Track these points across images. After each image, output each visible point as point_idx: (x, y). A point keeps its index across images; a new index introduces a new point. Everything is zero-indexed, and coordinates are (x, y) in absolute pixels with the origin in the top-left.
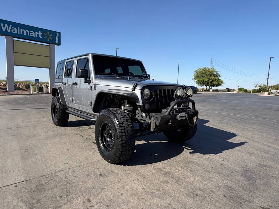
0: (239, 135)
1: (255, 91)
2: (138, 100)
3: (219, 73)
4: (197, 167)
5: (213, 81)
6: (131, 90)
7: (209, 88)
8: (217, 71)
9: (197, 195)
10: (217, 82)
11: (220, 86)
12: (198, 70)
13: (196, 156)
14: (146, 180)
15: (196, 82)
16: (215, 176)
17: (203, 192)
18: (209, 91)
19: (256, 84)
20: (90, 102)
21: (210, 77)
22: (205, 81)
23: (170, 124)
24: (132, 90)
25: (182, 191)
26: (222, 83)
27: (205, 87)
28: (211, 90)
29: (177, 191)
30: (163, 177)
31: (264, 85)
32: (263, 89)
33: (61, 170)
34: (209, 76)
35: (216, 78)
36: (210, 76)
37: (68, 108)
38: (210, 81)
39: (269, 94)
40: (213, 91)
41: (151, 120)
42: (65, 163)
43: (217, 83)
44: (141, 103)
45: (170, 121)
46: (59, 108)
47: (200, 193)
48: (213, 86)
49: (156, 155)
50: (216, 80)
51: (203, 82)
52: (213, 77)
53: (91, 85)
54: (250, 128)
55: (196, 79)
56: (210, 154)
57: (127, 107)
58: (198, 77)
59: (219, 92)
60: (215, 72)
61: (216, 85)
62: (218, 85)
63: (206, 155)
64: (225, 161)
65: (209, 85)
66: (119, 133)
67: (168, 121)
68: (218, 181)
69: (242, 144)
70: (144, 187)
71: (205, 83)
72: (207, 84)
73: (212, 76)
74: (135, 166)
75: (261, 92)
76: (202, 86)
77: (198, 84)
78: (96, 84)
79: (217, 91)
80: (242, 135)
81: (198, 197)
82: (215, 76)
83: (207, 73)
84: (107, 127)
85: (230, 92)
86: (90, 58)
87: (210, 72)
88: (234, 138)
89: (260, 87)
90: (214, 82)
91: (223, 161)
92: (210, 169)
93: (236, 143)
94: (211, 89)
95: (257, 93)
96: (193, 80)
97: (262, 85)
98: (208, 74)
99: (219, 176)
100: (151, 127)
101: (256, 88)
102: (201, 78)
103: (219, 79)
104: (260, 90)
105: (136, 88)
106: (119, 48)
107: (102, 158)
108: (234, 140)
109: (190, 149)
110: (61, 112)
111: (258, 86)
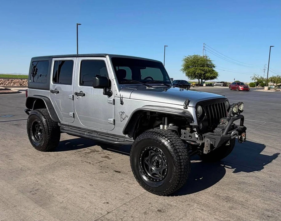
0: (268, 146)
1: (252, 85)
2: (192, 119)
3: (213, 63)
4: (250, 187)
5: (206, 72)
6: (182, 107)
7: (202, 81)
8: (210, 60)
9: (268, 216)
10: (211, 73)
11: (215, 79)
12: (188, 58)
13: (241, 175)
14: (211, 208)
15: (185, 74)
16: (272, 194)
17: (271, 212)
18: (201, 85)
19: (253, 76)
20: (112, 120)
21: (202, 68)
22: (197, 73)
23: (228, 144)
24: (184, 108)
25: (253, 215)
26: (217, 75)
27: (196, 80)
28: (204, 85)
29: (249, 215)
30: (226, 202)
31: (262, 78)
32: (260, 83)
33: (108, 213)
34: (201, 66)
35: (210, 69)
36: (203, 66)
37: (62, 126)
38: (203, 72)
39: (269, 89)
40: (207, 85)
41: (203, 141)
42: (105, 203)
43: (211, 76)
44: (195, 123)
45: (229, 142)
46: (48, 126)
47: (270, 214)
48: (206, 79)
49: (201, 179)
50: (210, 71)
51: (195, 74)
52: (206, 68)
53: (112, 97)
54: (274, 136)
55: (185, 70)
56: (254, 172)
57: (170, 126)
58: (189, 67)
59: (213, 86)
60: (208, 61)
61: (210, 77)
62: (212, 78)
63: (251, 173)
64: (272, 177)
65: (202, 78)
66: (177, 160)
67: (226, 142)
68: (277, 199)
69: (275, 156)
70: (216, 217)
71: (197, 75)
72: (199, 76)
73: (205, 66)
74: (189, 195)
75: (259, 86)
76: (193, 79)
77: (189, 76)
78: (122, 98)
79: (210, 85)
80: (271, 146)
81: (271, 218)
82: (208, 67)
83: (199, 63)
84: (151, 153)
85: (226, 86)
86: (108, 61)
87: (202, 61)
88: (265, 150)
89: (257, 79)
90: (208, 75)
91: (270, 177)
92: (263, 188)
93: (270, 155)
94: (204, 82)
95: (255, 87)
96: (182, 72)
97: (260, 77)
98: (201, 64)
99: (276, 194)
100: (204, 149)
101: (253, 81)
102: (192, 69)
103: (213, 70)
104: (257, 84)
105: (189, 105)
106: (80, 24)
107: (145, 191)
108: (267, 152)
109: (231, 167)
110: (50, 132)
111: (255, 78)
